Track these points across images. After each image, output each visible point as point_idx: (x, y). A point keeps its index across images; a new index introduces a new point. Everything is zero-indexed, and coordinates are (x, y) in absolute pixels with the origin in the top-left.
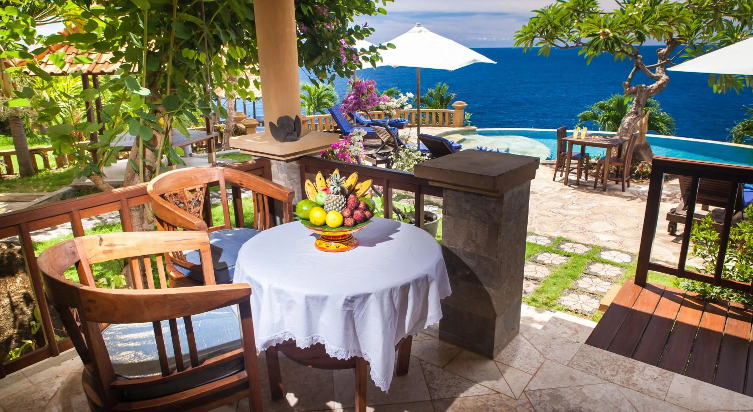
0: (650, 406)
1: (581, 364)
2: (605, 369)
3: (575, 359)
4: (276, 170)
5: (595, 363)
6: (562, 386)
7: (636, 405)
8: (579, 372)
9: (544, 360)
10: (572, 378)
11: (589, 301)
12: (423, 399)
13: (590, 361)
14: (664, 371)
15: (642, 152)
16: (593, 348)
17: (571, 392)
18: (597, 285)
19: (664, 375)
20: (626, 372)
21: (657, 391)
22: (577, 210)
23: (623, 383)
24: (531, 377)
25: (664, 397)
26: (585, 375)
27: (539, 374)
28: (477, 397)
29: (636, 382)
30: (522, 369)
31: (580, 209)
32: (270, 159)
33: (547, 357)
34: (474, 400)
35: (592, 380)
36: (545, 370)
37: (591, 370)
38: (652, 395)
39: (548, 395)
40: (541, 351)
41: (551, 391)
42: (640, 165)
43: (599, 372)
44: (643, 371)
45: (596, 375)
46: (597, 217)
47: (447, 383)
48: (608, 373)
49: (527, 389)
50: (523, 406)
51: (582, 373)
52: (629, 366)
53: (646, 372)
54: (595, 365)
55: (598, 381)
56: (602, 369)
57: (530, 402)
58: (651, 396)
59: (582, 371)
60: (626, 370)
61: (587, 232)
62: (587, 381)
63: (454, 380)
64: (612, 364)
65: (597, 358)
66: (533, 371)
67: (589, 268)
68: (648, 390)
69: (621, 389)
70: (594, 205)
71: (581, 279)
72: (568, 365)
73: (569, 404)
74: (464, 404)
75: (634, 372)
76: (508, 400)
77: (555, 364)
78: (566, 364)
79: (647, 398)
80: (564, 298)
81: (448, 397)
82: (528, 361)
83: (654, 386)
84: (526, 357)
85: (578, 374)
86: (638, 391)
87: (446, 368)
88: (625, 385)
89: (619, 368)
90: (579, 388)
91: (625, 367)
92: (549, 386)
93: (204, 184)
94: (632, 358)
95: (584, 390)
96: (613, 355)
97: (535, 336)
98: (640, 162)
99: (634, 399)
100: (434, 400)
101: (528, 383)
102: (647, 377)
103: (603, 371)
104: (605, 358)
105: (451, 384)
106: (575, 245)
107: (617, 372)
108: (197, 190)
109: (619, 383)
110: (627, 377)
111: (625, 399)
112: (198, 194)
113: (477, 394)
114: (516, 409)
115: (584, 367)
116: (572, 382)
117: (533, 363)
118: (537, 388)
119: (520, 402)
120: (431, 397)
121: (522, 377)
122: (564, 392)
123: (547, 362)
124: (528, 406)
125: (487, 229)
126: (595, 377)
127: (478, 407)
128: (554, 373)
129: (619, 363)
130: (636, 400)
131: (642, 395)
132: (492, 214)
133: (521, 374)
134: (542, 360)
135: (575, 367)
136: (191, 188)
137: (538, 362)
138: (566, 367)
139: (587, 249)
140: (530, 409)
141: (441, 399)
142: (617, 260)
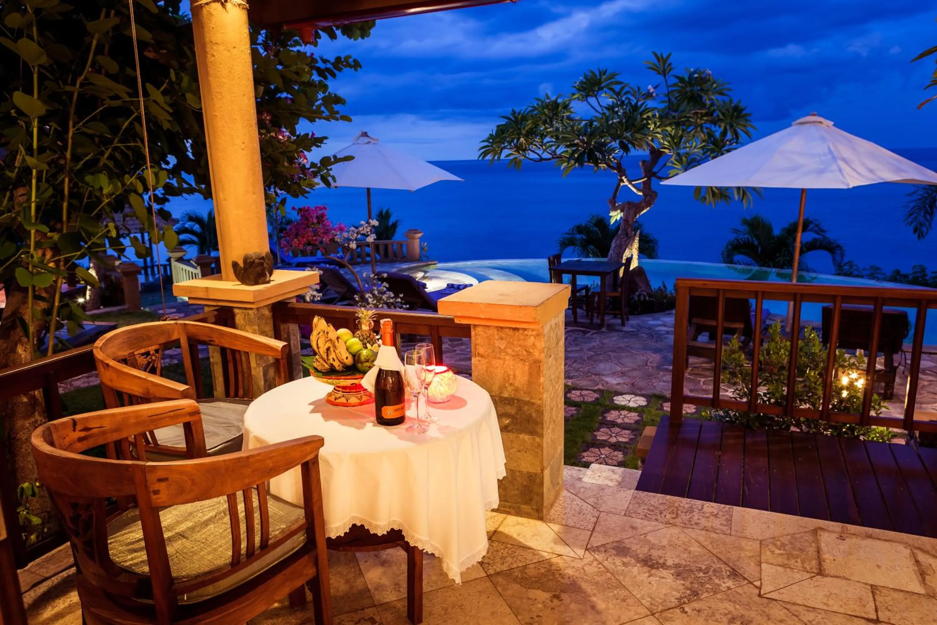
0: (719, 543)
1: (640, 511)
2: (664, 513)
3: (631, 507)
4: (242, 322)
5: (651, 508)
6: (625, 537)
7: (704, 543)
8: (638, 520)
9: (598, 513)
10: (633, 528)
11: (612, 454)
12: (478, 576)
13: (646, 507)
14: (723, 506)
15: (637, 280)
16: (645, 493)
17: (635, 541)
18: (617, 435)
19: (724, 510)
20: (686, 513)
21: (722, 527)
22: (576, 351)
23: (685, 524)
24: (590, 533)
25: (729, 531)
26: (646, 523)
27: (598, 528)
28: (538, 564)
29: (698, 521)
30: (578, 526)
31: (580, 350)
32: (232, 307)
33: (601, 510)
34: (535, 568)
35: (655, 526)
36: (603, 523)
37: (651, 517)
38: (717, 531)
39: (614, 548)
40: (593, 504)
41: (615, 544)
42: (637, 294)
43: (659, 517)
44: (702, 509)
45: (657, 520)
46: (601, 358)
47: (500, 554)
48: (668, 516)
49: (589, 546)
50: (591, 565)
51: (642, 521)
52: (687, 506)
53: (705, 509)
54: (652, 511)
55: (661, 526)
56: (661, 513)
57: (597, 560)
58: (716, 533)
59: (642, 519)
60: (685, 510)
61: (593, 376)
62: (649, 528)
63: (506, 550)
64: (670, 507)
65: (652, 503)
66: (591, 527)
67: (605, 417)
68: (712, 527)
69: (686, 531)
70: (594, 344)
71: (598, 431)
72: (625, 515)
73: (638, 554)
74: (525, 573)
75: (694, 512)
76: (573, 561)
77: (611, 515)
78: (623, 513)
79: (714, 535)
80: (585, 454)
81: (505, 569)
82: (581, 516)
83: (717, 523)
84: (579, 513)
85: (638, 522)
86: (702, 530)
87: (493, 539)
88: (688, 526)
89: (678, 510)
90: (642, 537)
91: (684, 507)
92: (612, 539)
93: (160, 345)
94: (687, 497)
95: (649, 537)
96: (668, 497)
97: (582, 490)
98: (637, 291)
99: (701, 539)
100: (491, 575)
101: (589, 540)
102: (708, 515)
103: (663, 516)
104: (661, 501)
105: (504, 555)
106: (584, 392)
107: (677, 514)
108: (151, 353)
109: (682, 525)
110: (688, 517)
111: (692, 540)
112: (153, 358)
113: (536, 561)
114: (583, 569)
115: (642, 514)
116: (634, 532)
117: (588, 519)
118: (600, 544)
119: (586, 561)
120: (486, 572)
121: (580, 534)
122: (629, 543)
123: (602, 515)
124: (595, 563)
125: (527, 368)
126: (656, 523)
127: (542, 574)
128: (613, 525)
129: (676, 505)
130: (703, 539)
131: (708, 533)
132: (532, 351)
133: (578, 532)
134: (597, 514)
135: (633, 515)
136: (143, 351)
137: (593, 516)
138: (625, 518)
139: (596, 395)
140: (599, 566)
141: (498, 572)
142: (632, 404)
